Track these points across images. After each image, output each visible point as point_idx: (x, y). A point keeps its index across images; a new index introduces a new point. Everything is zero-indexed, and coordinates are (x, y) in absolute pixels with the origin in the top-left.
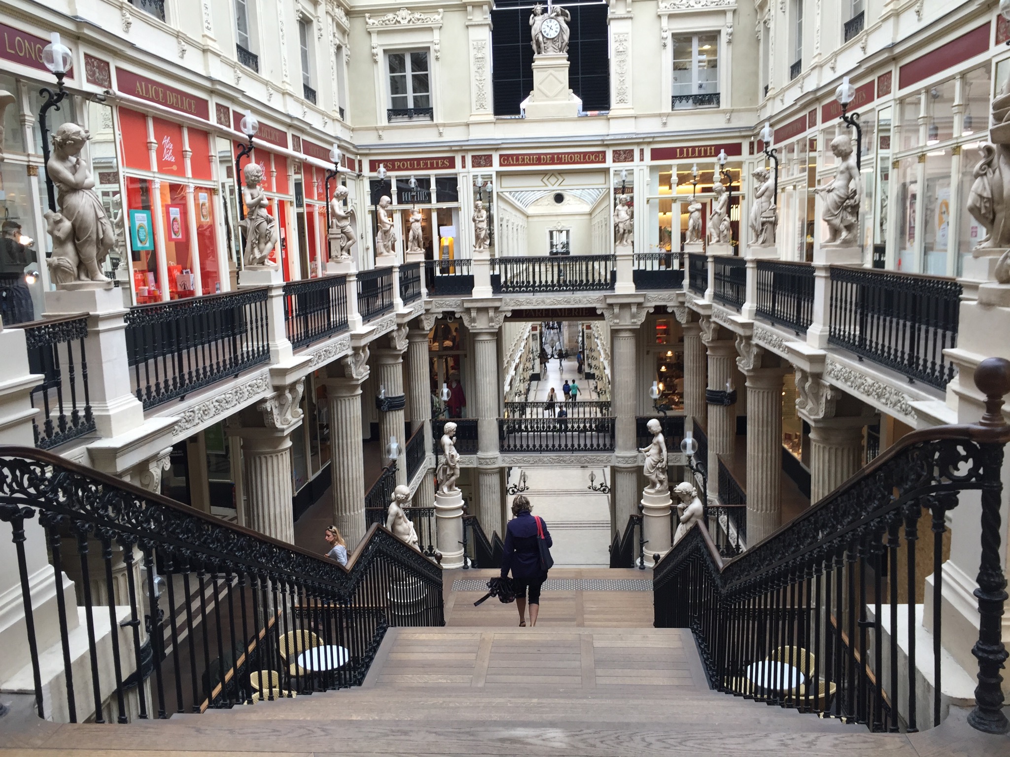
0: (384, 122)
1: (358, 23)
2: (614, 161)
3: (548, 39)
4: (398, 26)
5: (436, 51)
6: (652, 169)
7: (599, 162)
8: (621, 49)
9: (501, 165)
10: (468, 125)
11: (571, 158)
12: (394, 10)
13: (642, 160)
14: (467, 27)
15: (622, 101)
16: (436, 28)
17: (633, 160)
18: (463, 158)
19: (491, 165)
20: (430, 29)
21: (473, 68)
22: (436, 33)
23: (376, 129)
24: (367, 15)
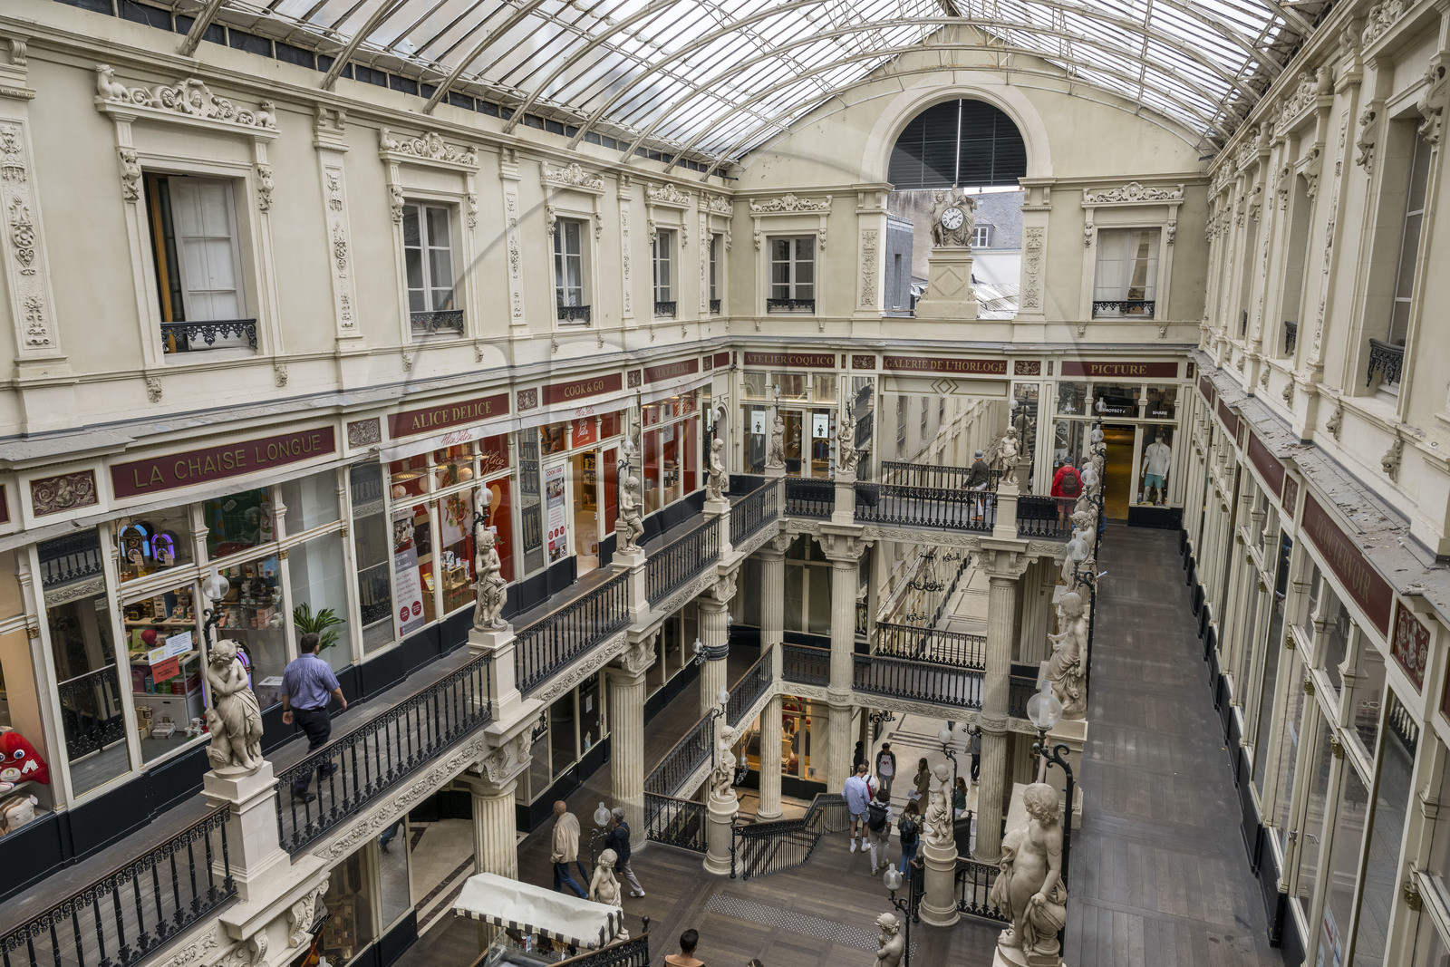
0: (762, 312)
1: (742, 207)
2: (1016, 373)
3: (948, 230)
4: (783, 213)
5: (822, 241)
6: (1062, 385)
7: (998, 373)
8: (1034, 246)
9: (884, 368)
10: (851, 322)
11: (966, 366)
12: (780, 195)
13: (1050, 374)
14: (858, 215)
15: (1030, 305)
16: (823, 216)
17: (1039, 374)
18: (844, 357)
19: (874, 368)
20: (818, 216)
21: (861, 260)
22: (823, 220)
23: (754, 320)
24: (751, 200)
